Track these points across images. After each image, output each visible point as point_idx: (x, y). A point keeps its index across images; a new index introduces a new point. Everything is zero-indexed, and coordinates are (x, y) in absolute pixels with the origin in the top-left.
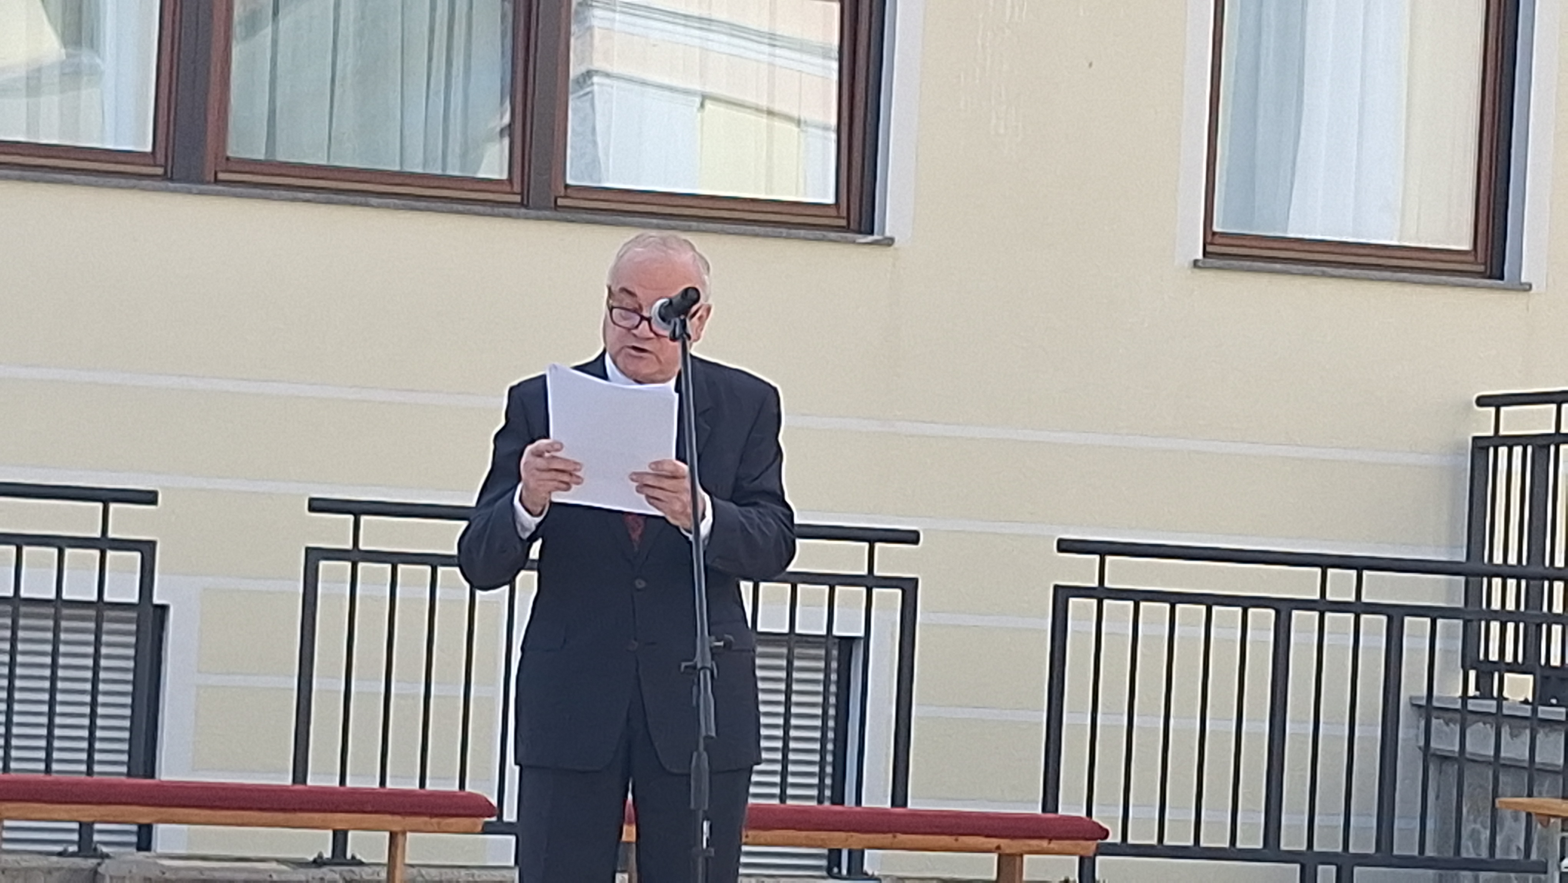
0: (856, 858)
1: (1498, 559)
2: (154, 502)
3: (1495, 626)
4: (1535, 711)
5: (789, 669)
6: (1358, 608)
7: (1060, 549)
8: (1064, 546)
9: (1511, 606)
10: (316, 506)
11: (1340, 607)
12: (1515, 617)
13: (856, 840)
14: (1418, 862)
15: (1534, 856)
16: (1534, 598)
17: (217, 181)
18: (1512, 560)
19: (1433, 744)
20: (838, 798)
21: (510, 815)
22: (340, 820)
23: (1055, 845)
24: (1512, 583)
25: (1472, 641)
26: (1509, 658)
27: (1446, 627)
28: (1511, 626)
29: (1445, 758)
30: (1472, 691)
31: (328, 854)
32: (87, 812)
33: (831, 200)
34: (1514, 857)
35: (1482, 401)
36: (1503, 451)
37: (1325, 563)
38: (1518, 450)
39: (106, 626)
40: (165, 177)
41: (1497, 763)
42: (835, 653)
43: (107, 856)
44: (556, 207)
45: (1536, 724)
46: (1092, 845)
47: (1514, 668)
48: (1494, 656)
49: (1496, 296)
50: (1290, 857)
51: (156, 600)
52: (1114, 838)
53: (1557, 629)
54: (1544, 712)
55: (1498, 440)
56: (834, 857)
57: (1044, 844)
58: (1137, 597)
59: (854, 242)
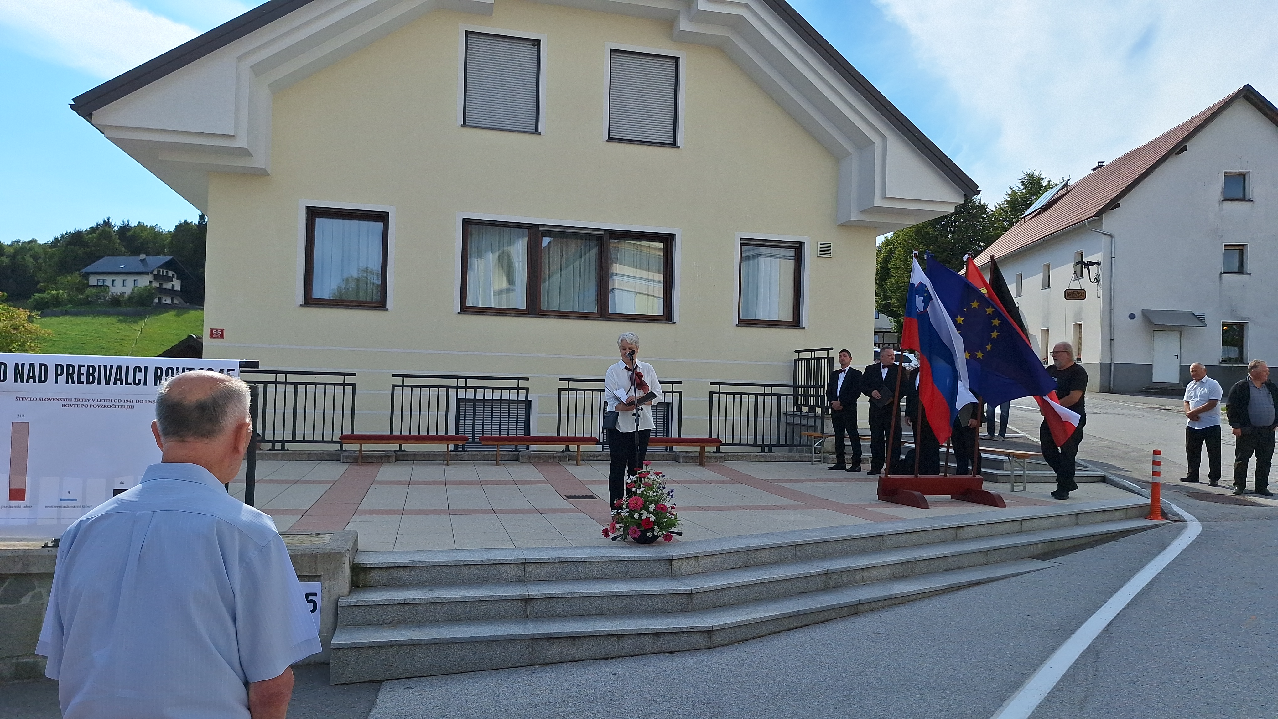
0: (671, 448)
1: (800, 384)
2: (528, 380)
3: (800, 397)
4: (808, 414)
5: (657, 410)
6: (771, 395)
7: (711, 384)
8: (712, 384)
9: (803, 393)
10: (561, 380)
11: (768, 394)
12: (804, 395)
13: (671, 444)
14: (785, 446)
15: (809, 444)
16: (807, 391)
17: (539, 315)
18: (803, 384)
19: (788, 421)
20: (667, 436)
21: (601, 441)
22: (567, 443)
23: (711, 444)
24: (803, 389)
25: (795, 400)
26: (803, 403)
27: (790, 398)
28: (803, 397)
29: (790, 424)
30: (795, 410)
31: (565, 450)
32: (516, 443)
33: (662, 315)
34: (805, 444)
35: (796, 351)
36: (800, 361)
37: (764, 385)
38: (803, 361)
39: (519, 405)
40: (529, 314)
41: (801, 425)
42: (666, 406)
43: (520, 451)
44: (607, 318)
45: (808, 417)
46: (719, 444)
47: (804, 405)
48: (800, 403)
49: (798, 330)
50: (759, 445)
51: (529, 399)
52: (723, 442)
53: (812, 398)
54: (810, 414)
55: (799, 359)
56: (667, 448)
57: (709, 444)
58: (727, 393)
59: (667, 323)
